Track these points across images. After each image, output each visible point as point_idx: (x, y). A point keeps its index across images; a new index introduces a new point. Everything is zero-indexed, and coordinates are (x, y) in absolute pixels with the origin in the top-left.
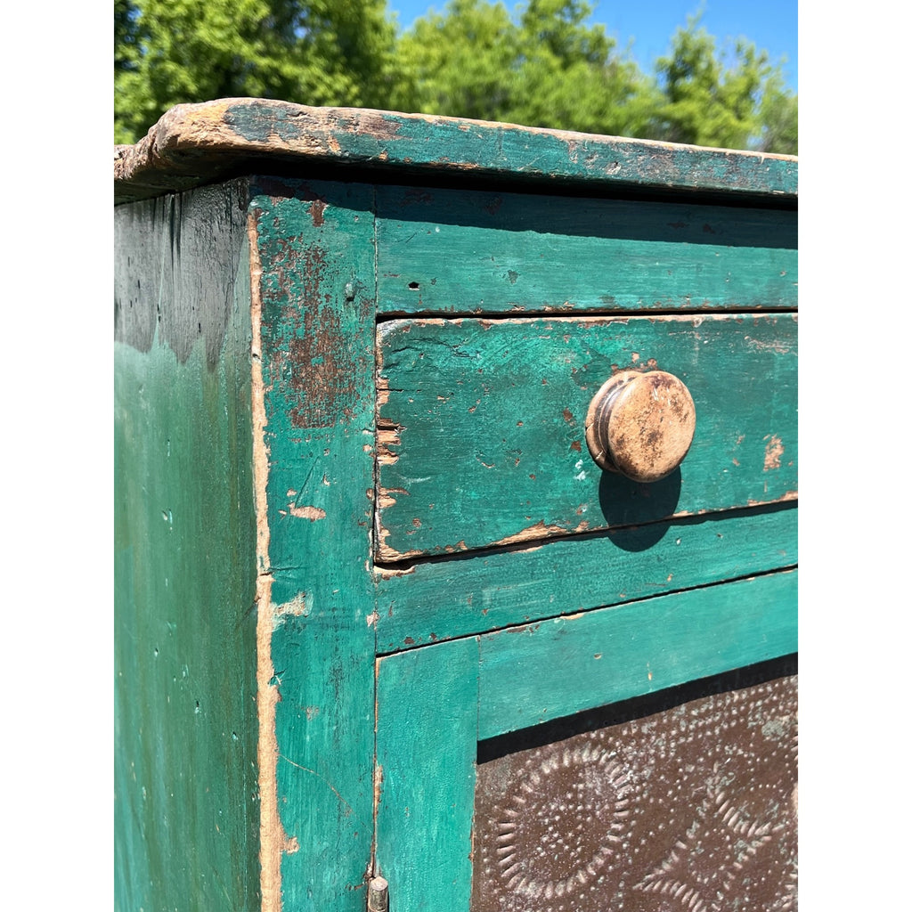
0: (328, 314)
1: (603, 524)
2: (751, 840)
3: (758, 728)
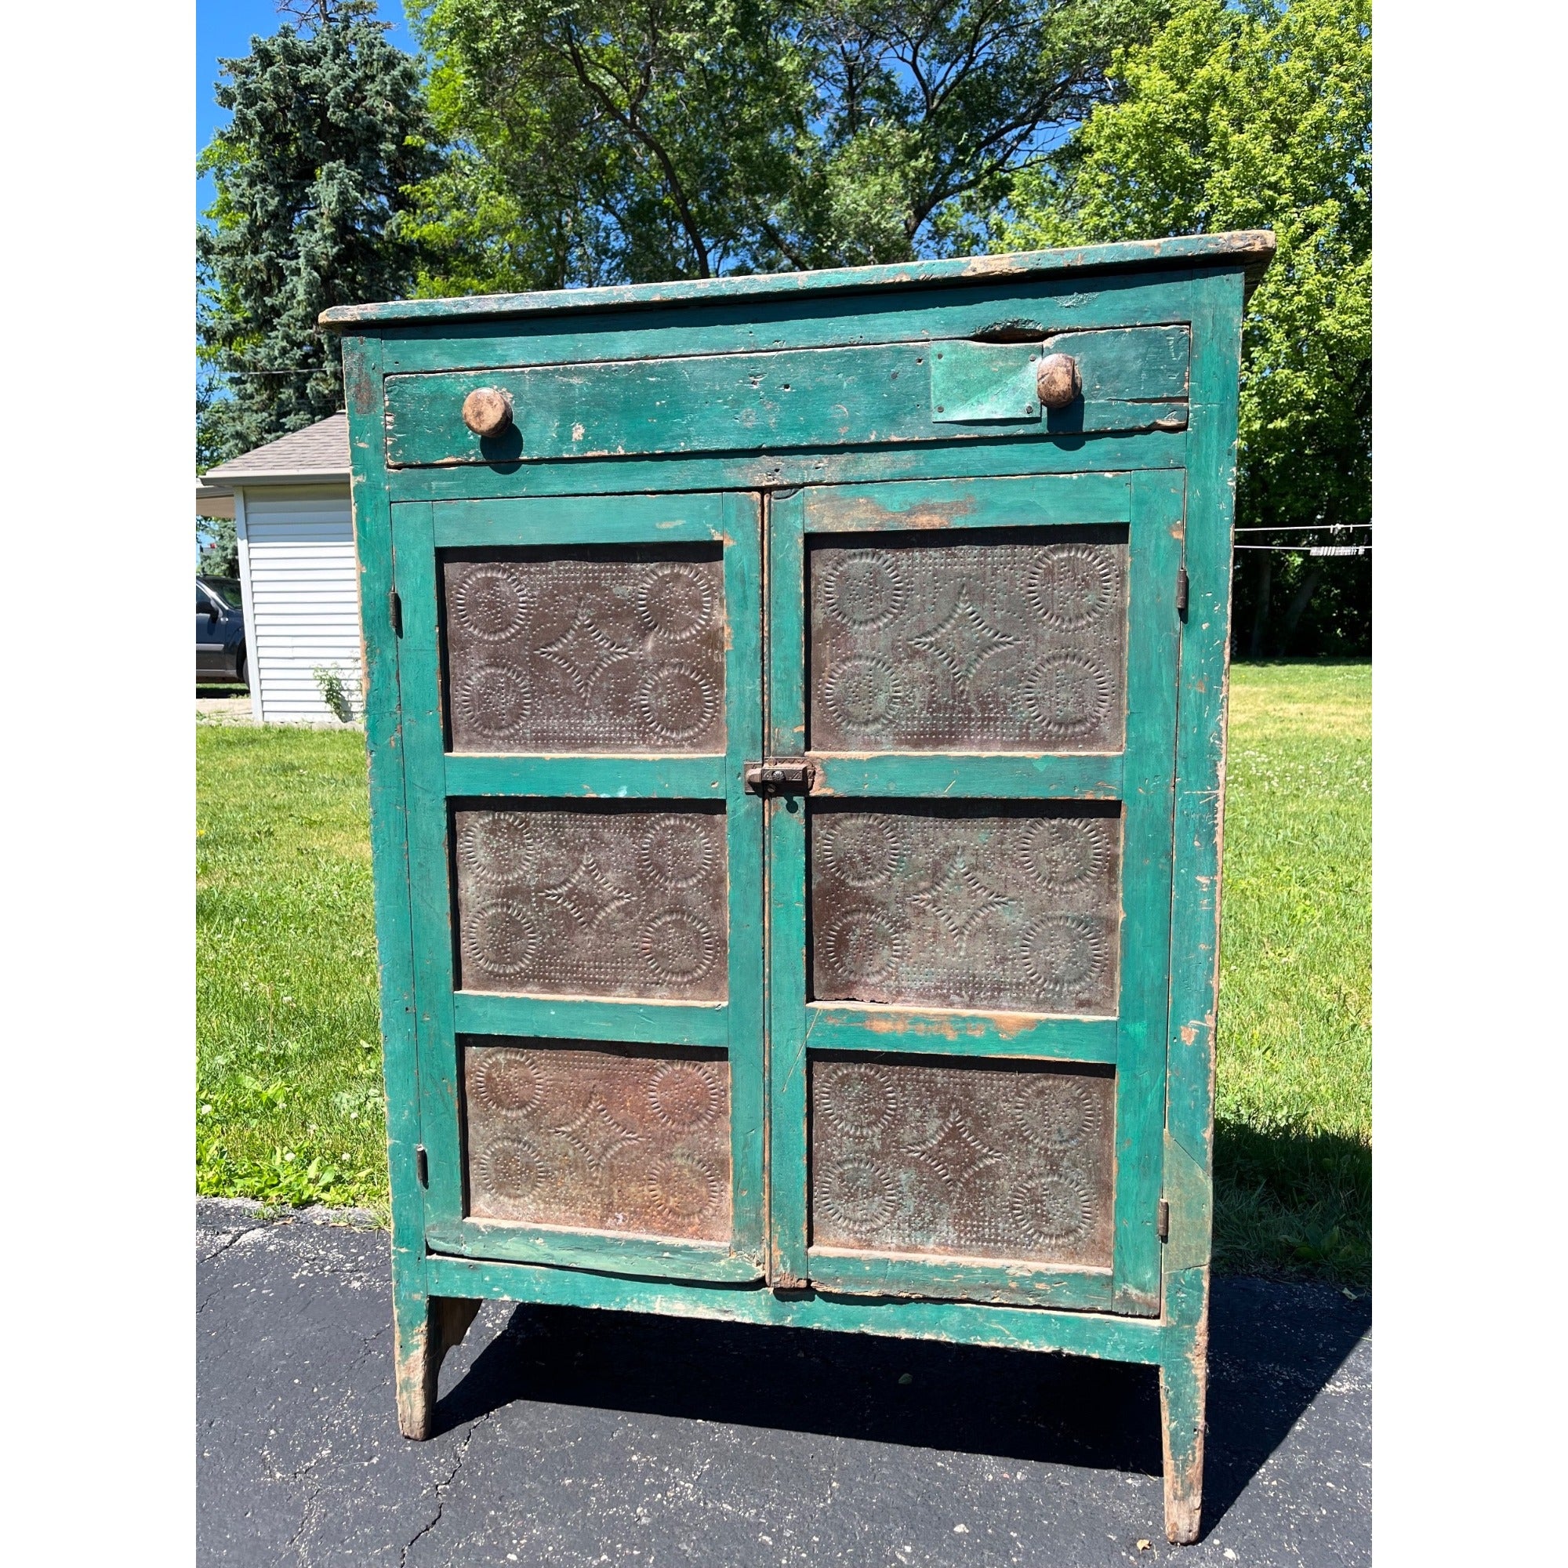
0: (367, 374)
1: (481, 459)
2: (612, 654)
3: (610, 589)
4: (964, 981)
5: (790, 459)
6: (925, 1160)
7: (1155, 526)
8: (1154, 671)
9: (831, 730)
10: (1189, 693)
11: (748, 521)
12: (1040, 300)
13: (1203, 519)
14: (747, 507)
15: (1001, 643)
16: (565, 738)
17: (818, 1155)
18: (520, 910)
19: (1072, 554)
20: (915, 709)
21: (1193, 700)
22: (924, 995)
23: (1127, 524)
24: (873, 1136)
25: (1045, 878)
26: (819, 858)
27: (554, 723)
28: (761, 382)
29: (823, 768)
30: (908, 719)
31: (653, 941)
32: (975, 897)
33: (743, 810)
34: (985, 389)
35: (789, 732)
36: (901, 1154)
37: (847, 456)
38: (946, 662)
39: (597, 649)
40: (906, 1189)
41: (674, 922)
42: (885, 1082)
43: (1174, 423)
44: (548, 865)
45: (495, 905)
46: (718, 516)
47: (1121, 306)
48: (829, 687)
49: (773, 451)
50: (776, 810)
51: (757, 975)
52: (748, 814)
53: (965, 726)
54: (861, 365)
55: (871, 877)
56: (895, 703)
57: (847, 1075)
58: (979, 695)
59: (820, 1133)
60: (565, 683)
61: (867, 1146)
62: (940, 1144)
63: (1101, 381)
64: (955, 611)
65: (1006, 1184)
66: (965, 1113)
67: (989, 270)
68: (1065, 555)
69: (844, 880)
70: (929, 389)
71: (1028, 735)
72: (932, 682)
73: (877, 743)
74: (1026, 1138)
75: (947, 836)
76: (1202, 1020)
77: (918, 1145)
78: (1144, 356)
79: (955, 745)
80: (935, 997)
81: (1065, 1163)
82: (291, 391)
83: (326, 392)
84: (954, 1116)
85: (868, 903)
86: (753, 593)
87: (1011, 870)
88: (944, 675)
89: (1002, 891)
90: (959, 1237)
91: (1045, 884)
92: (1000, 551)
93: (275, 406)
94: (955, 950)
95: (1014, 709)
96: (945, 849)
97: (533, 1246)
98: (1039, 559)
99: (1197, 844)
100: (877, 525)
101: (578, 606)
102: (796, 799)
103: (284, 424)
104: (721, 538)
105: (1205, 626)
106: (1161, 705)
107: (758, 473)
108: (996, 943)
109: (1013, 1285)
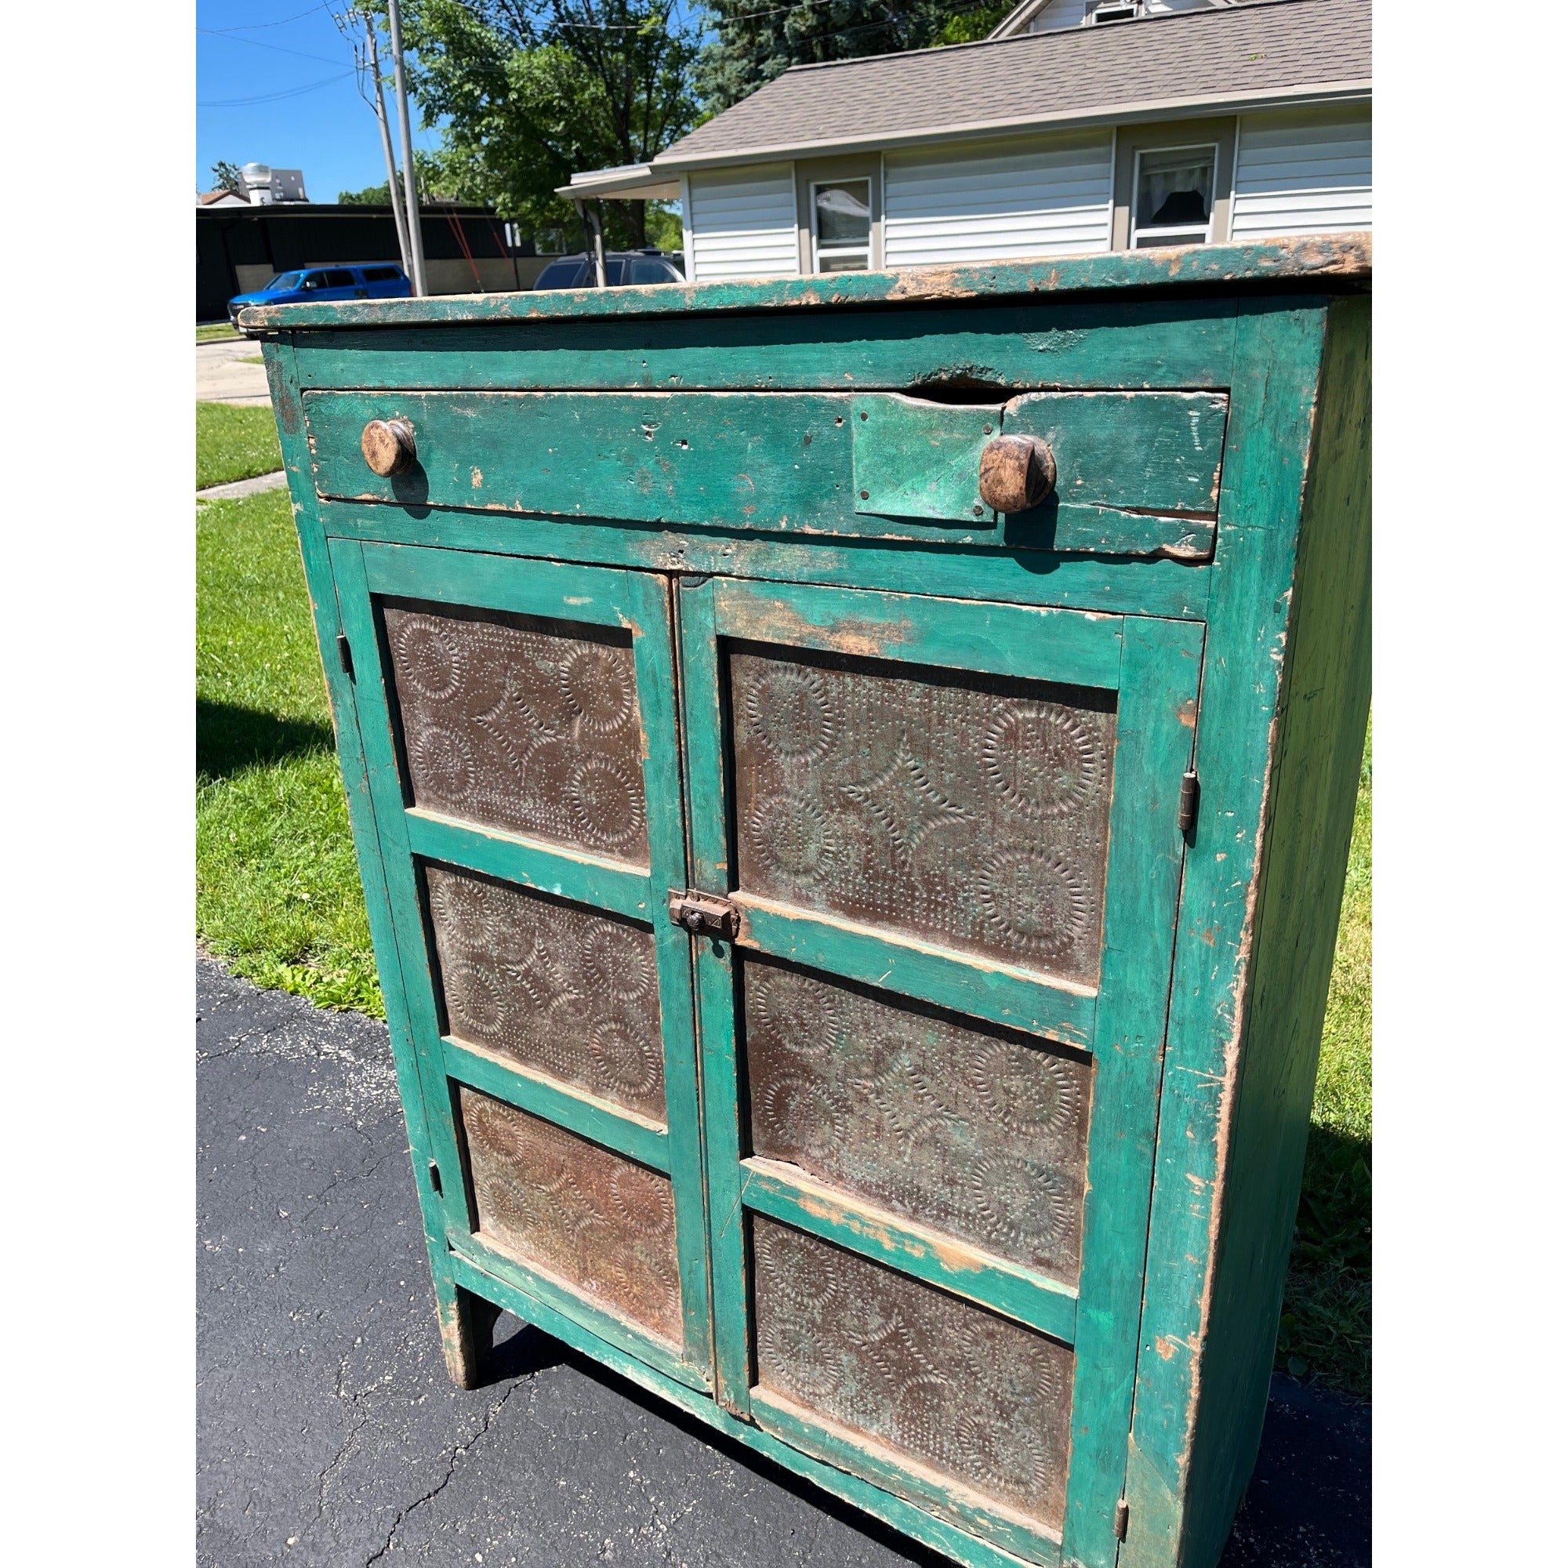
2: (541, 733)
3: (533, 662)
4: (908, 1190)
5: (695, 539)
6: (867, 1351)
7: (1155, 701)
8: (1143, 903)
9: (759, 873)
10: (1191, 943)
11: (655, 610)
12: (1003, 337)
13: (1228, 703)
14: (654, 592)
15: (950, 814)
16: (507, 816)
17: (761, 1305)
18: (487, 976)
19: (1042, 716)
20: (849, 870)
21: (1196, 953)
22: (864, 1189)
23: (1116, 692)
24: (813, 1308)
25: (1000, 1110)
26: (753, 1010)
27: (496, 798)
28: (655, 433)
29: (748, 916)
30: (841, 880)
31: (601, 1044)
32: (922, 1102)
33: (670, 940)
34: (921, 471)
35: (712, 866)
36: (841, 1336)
37: (756, 545)
38: (884, 822)
39: (527, 726)
40: (847, 1371)
41: (618, 1031)
42: (824, 1261)
43: (1188, 552)
44: (505, 940)
45: (466, 965)
46: (625, 598)
47: (1120, 354)
48: (755, 820)
49: (675, 528)
50: (703, 949)
51: (693, 1115)
52: (675, 944)
53: (908, 904)
54: (765, 421)
55: (809, 1045)
56: (827, 857)
57: (787, 1240)
58: (923, 871)
59: (762, 1285)
60: (501, 758)
61: (807, 1316)
62: (882, 1342)
63: (1085, 474)
64: (894, 761)
65: (952, 1408)
66: (909, 1323)
67: (923, 292)
68: (1033, 715)
69: (780, 1040)
70: (850, 464)
71: (982, 936)
72: (868, 843)
73: (809, 899)
74: (973, 1373)
75: (890, 1026)
76: (1184, 1338)
77: (860, 1333)
78: (1150, 440)
79: (896, 924)
80: (876, 1196)
81: (1016, 1416)
82: (770, 32)
83: (803, 29)
84: (896, 1321)
85: (806, 1071)
86: (668, 700)
87: (962, 1086)
88: (883, 839)
89: (952, 1106)
90: (902, 1436)
91: (1001, 1115)
92: (949, 693)
93: (755, 51)
94: (899, 1153)
95: (966, 899)
96: (889, 1039)
97: (525, 1280)
98: (998, 714)
99: (1189, 1134)
100: (797, 639)
101: (505, 676)
102: (721, 942)
103: (762, 71)
104: (629, 626)
105: (1220, 857)
106: (1150, 948)
107: (658, 551)
108: (944, 1161)
109: (955, 1509)
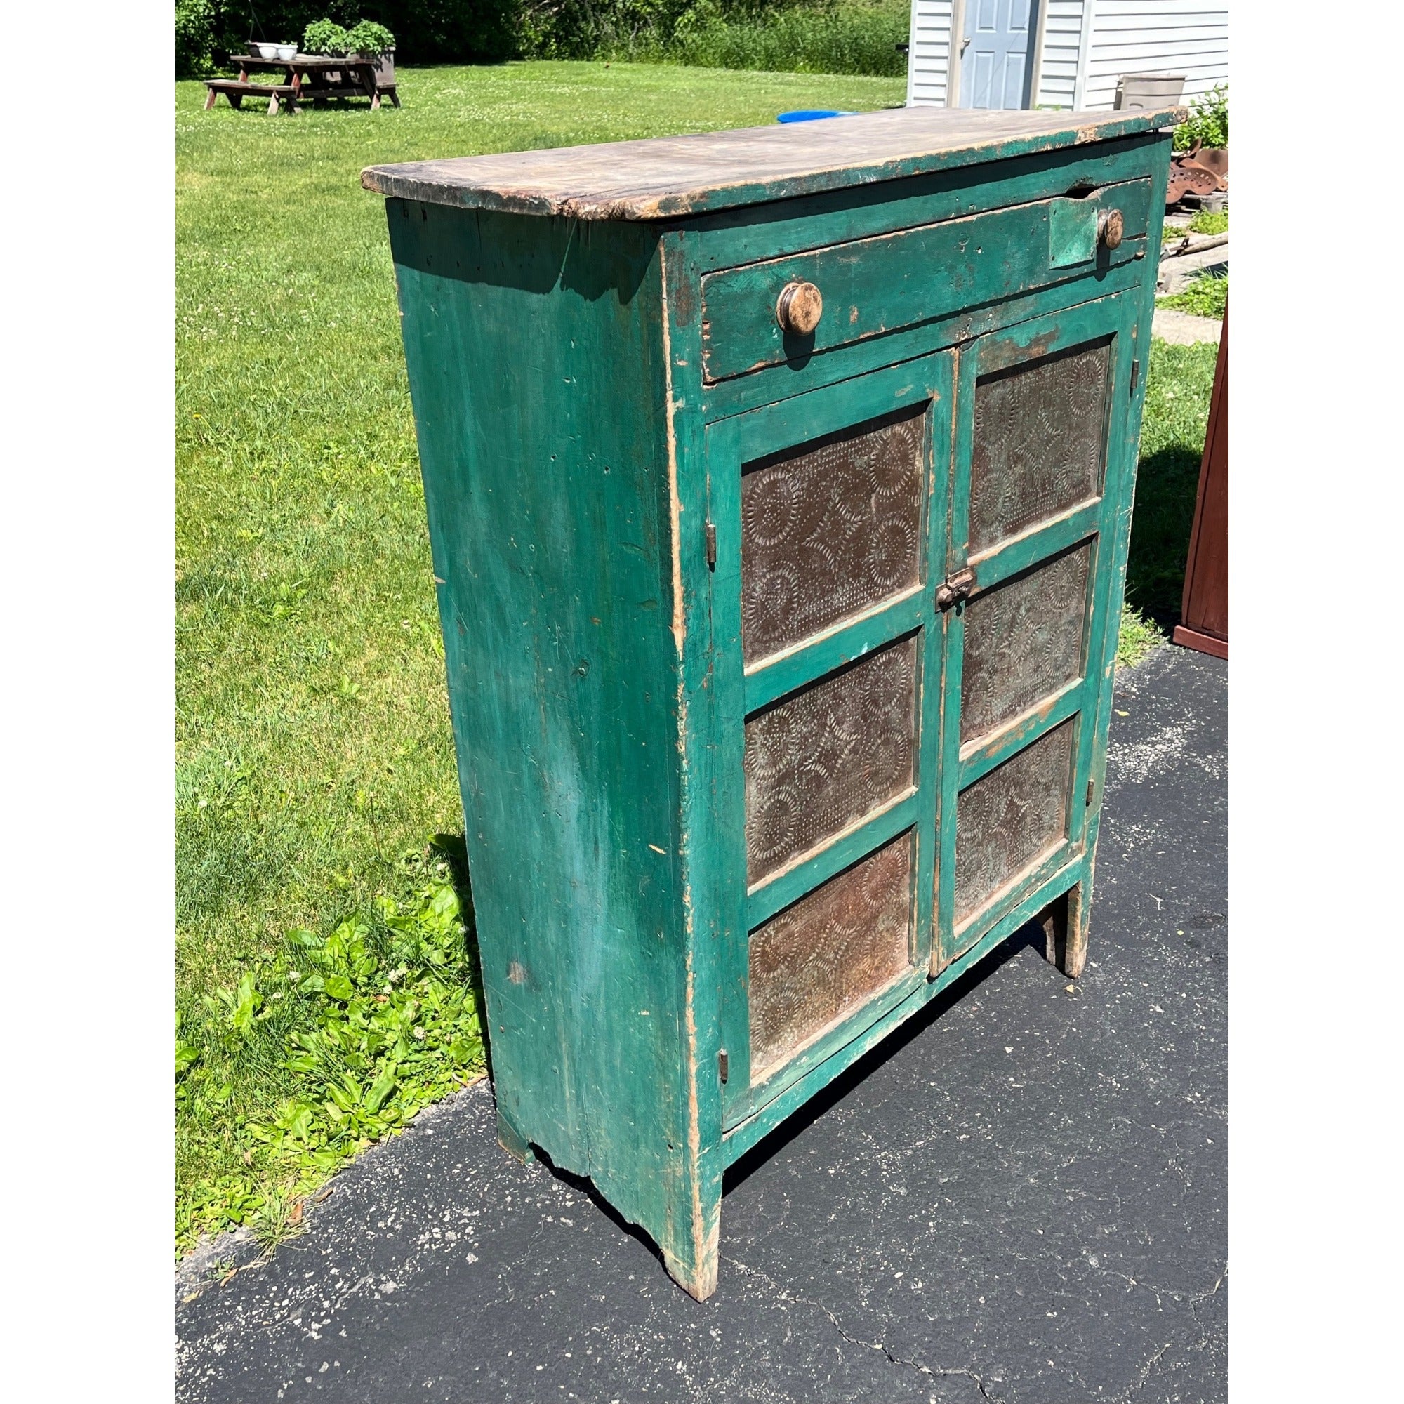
0: (686, 277)
1: (785, 359)
2: (852, 523)
3: (853, 463)
4: (1022, 694)
5: (976, 314)
7: (1127, 331)
8: (1118, 435)
9: (975, 538)
11: (946, 375)
12: (1096, 160)
14: (948, 363)
15: (1055, 436)
18: (787, 792)
19: (1088, 359)
20: (1015, 503)
22: (1004, 717)
23: (1113, 334)
24: (979, 832)
25: (1058, 601)
27: (813, 608)
28: (965, 246)
29: (976, 571)
30: (1011, 513)
31: (870, 766)
32: (1028, 631)
33: (933, 628)
34: (1072, 238)
35: (960, 550)
36: (989, 834)
37: (1003, 306)
38: (1031, 459)
39: (841, 524)
40: (990, 857)
41: (883, 742)
42: (985, 790)
44: (806, 739)
45: (770, 797)
46: (932, 375)
48: (975, 503)
49: (968, 310)
50: (950, 618)
52: (936, 629)
53: (1035, 506)
54: (1017, 224)
55: (983, 644)
56: (1006, 499)
57: (969, 796)
58: (1042, 479)
60: (821, 566)
62: (1005, 814)
64: (1037, 419)
65: (1029, 819)
66: (1017, 785)
68: (1085, 360)
69: (971, 654)
70: (1049, 241)
71: (1061, 501)
72: (1024, 477)
73: (996, 538)
74: (1038, 783)
75: (1020, 593)
77: (996, 822)
78: (1133, 204)
80: (1008, 715)
81: (1053, 786)
84: (1012, 791)
85: (980, 665)
86: (948, 438)
87: (1044, 603)
88: (1029, 470)
89: (1040, 620)
91: (1059, 605)
92: (1060, 365)
94: (1017, 675)
95: (1056, 484)
96: (1018, 602)
98: (1075, 366)
99: (1122, 546)
100: (1013, 361)
101: (832, 488)
102: (961, 603)
104: (931, 395)
107: (957, 330)
108: (1035, 659)
